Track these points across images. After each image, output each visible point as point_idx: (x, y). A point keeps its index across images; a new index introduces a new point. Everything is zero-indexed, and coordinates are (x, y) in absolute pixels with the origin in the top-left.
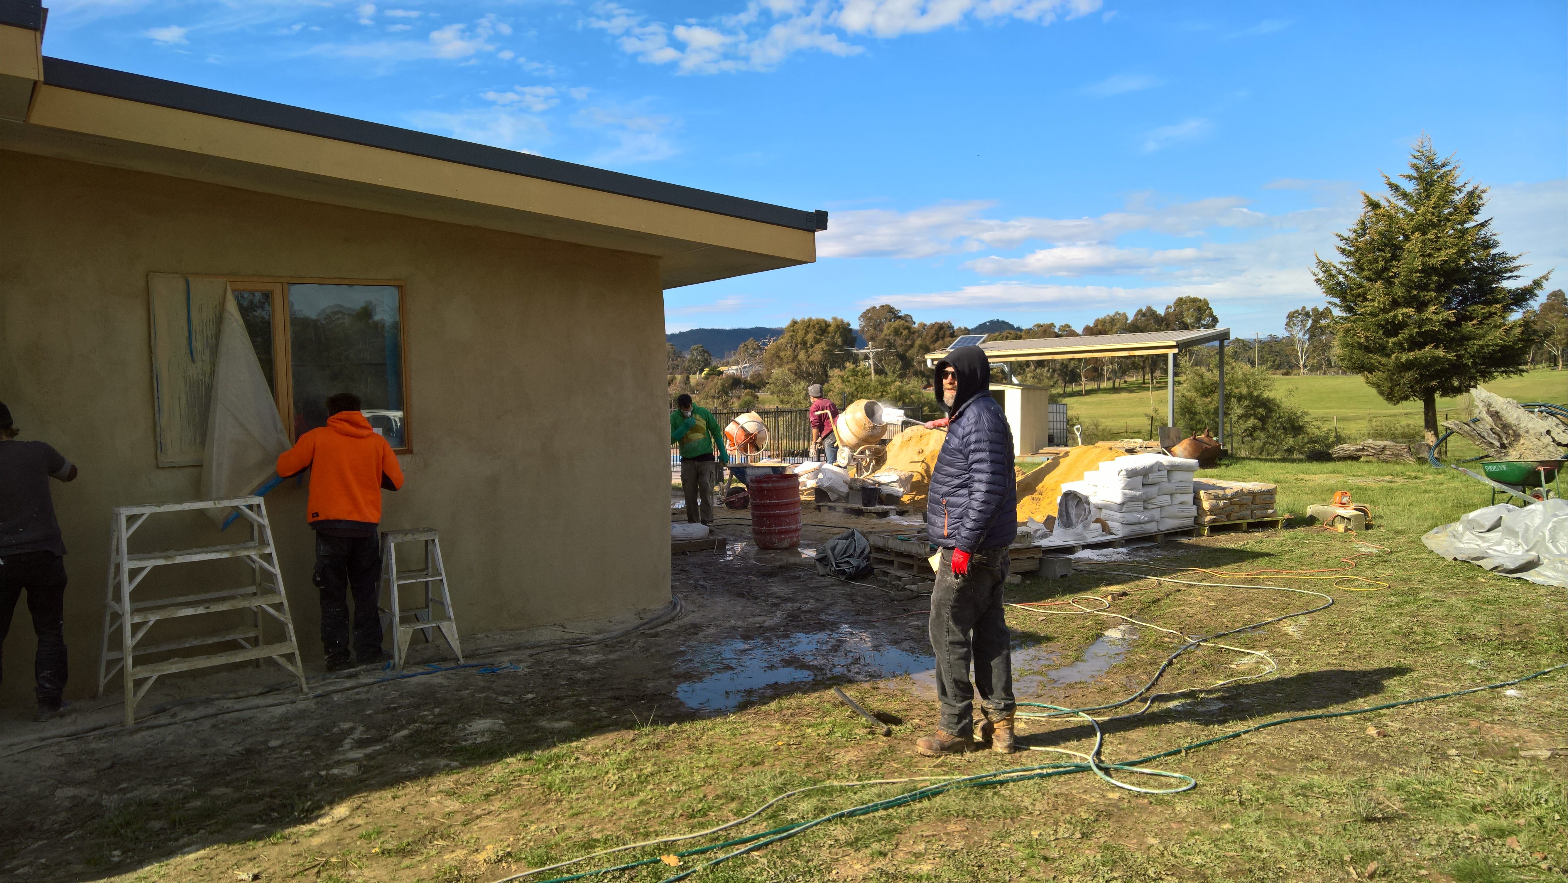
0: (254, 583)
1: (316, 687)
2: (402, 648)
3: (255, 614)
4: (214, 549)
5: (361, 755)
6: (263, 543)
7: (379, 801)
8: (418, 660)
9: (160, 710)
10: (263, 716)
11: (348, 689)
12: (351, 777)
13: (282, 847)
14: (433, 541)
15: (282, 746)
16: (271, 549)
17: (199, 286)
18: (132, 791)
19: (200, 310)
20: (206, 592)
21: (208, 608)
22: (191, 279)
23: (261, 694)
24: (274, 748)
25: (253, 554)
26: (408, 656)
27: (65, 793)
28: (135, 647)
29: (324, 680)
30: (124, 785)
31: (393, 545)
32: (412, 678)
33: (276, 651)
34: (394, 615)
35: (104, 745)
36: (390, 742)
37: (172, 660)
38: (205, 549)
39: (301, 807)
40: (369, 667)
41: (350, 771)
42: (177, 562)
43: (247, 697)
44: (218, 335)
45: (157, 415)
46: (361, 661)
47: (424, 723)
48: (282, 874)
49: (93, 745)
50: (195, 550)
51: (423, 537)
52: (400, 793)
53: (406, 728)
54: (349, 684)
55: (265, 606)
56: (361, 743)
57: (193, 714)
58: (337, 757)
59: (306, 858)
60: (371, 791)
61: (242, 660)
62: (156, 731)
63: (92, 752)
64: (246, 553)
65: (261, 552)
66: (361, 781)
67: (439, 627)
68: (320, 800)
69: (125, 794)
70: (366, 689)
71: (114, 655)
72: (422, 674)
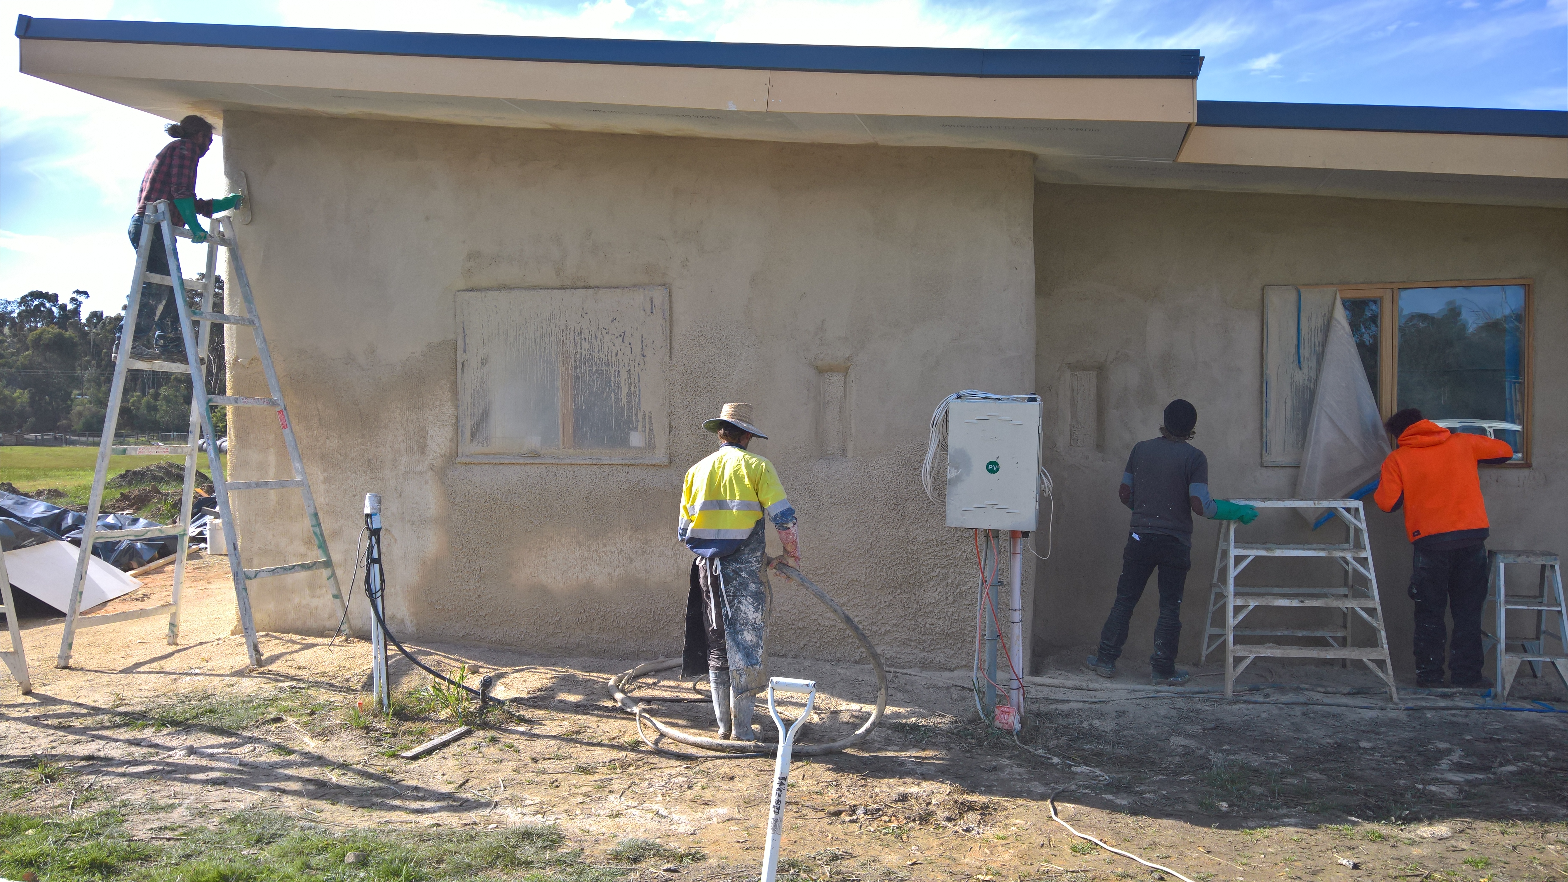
0: (1346, 585)
1: (1406, 699)
2: (1507, 678)
3: (1345, 615)
4: (1310, 546)
5: (1462, 780)
6: (1359, 546)
7: (1486, 832)
8: (1526, 694)
9: (1255, 689)
10: (1352, 716)
11: (1443, 709)
12: (1450, 799)
13: (1380, 846)
14: (1553, 567)
15: (1372, 749)
16: (1367, 554)
17: (1310, 297)
18: (1233, 754)
19: (1310, 319)
20: (1299, 587)
21: (1302, 602)
22: (1302, 290)
23: (1348, 694)
24: (1365, 749)
25: (1349, 556)
26: (1512, 688)
27: (1177, 741)
28: (1236, 627)
29: (1415, 694)
30: (1226, 747)
31: (1502, 566)
32: (1519, 713)
33: (1366, 655)
34: (1498, 641)
35: (1208, 708)
36: (1495, 774)
37: (1268, 645)
38: (1301, 546)
39: (1398, 813)
40: (1466, 690)
41: (1449, 792)
42: (1276, 554)
43: (1335, 693)
44: (1324, 343)
45: (1264, 418)
46: (1457, 681)
47: (1534, 763)
48: (1384, 872)
49: (1199, 706)
50: (1292, 545)
51: (1541, 561)
52: (1509, 830)
53: (1513, 764)
54: (1442, 703)
55: (1357, 609)
56: (1459, 767)
57: (1285, 698)
58: (1434, 775)
59: (1408, 865)
60: (1475, 818)
61: (1333, 657)
62: (1251, 706)
63: (1198, 712)
64: (1341, 554)
65: (1356, 556)
66: (1464, 806)
67: (1553, 663)
68: (1418, 812)
69: (1228, 755)
70: (1464, 712)
71: (1216, 631)
72: (1530, 710)
